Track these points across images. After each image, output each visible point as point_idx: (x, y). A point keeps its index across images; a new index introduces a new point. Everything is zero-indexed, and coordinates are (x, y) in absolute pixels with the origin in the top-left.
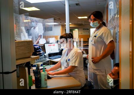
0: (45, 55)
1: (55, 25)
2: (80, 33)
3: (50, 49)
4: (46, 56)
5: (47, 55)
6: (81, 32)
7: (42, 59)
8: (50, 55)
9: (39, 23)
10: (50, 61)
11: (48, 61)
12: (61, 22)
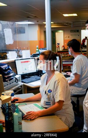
0: (16, 79)
1: (29, 25)
2: (65, 36)
3: (23, 68)
4: (18, 79)
5: (19, 77)
6: (68, 36)
7: (12, 84)
8: (24, 76)
9: (6, 28)
10: (24, 85)
11: (21, 86)
12: (38, 21)
